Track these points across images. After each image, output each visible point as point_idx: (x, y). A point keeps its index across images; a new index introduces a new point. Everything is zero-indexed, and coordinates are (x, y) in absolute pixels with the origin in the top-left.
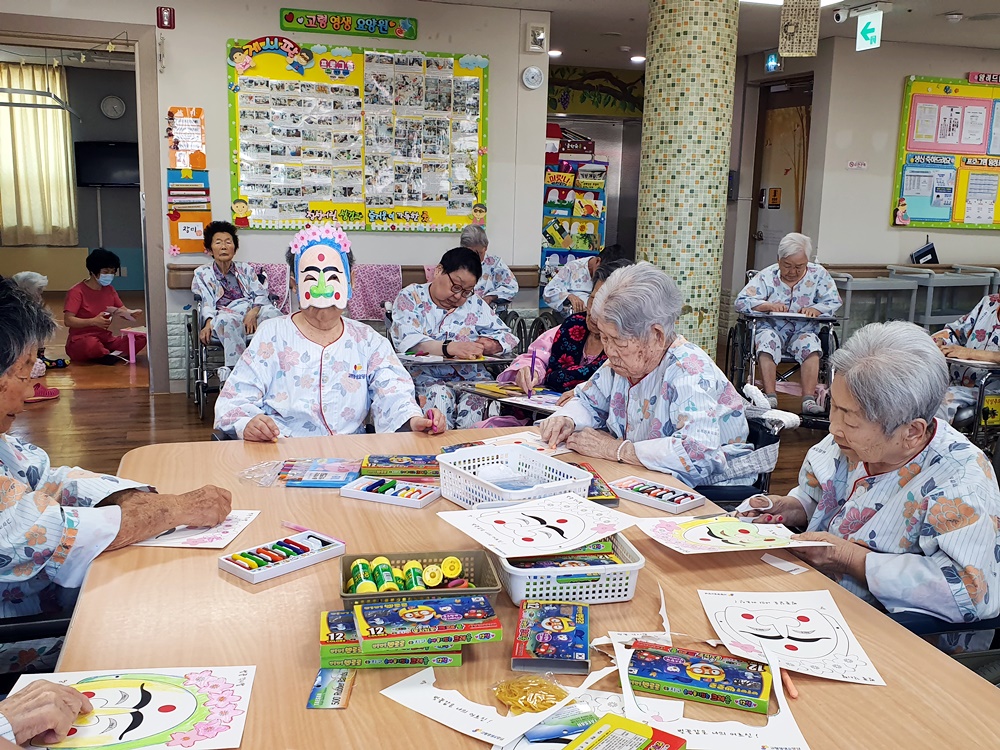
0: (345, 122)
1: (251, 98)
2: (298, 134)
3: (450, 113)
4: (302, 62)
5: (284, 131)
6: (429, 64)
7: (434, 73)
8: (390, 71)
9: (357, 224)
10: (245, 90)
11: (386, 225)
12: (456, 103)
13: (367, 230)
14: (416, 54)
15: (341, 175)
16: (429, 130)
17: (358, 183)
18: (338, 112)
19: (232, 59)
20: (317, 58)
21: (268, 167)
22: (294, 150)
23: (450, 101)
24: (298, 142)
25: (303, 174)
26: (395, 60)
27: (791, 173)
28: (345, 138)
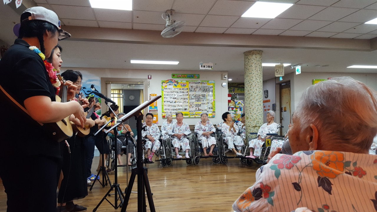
0: (185, 96)
1: (166, 92)
2: (175, 98)
3: (207, 93)
4: (176, 84)
5: (173, 98)
6: (202, 83)
7: (203, 85)
8: (194, 85)
9: (187, 116)
10: (165, 90)
11: (194, 116)
12: (208, 91)
13: (189, 118)
14: (200, 81)
15: (184, 106)
16: (202, 96)
17: (187, 108)
18: (184, 94)
19: (162, 84)
20: (179, 83)
21: (169, 105)
22: (174, 102)
23: (207, 90)
24: (175, 100)
25: (176, 106)
26: (195, 83)
27: (288, 103)
28: (185, 99)
